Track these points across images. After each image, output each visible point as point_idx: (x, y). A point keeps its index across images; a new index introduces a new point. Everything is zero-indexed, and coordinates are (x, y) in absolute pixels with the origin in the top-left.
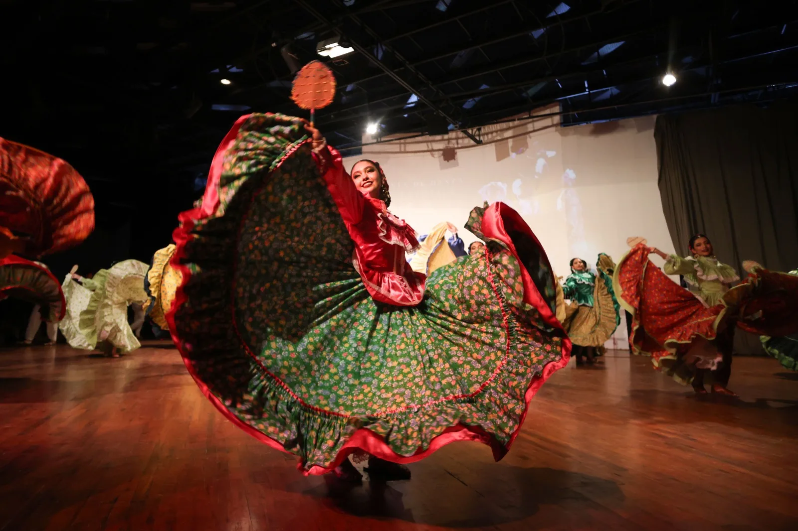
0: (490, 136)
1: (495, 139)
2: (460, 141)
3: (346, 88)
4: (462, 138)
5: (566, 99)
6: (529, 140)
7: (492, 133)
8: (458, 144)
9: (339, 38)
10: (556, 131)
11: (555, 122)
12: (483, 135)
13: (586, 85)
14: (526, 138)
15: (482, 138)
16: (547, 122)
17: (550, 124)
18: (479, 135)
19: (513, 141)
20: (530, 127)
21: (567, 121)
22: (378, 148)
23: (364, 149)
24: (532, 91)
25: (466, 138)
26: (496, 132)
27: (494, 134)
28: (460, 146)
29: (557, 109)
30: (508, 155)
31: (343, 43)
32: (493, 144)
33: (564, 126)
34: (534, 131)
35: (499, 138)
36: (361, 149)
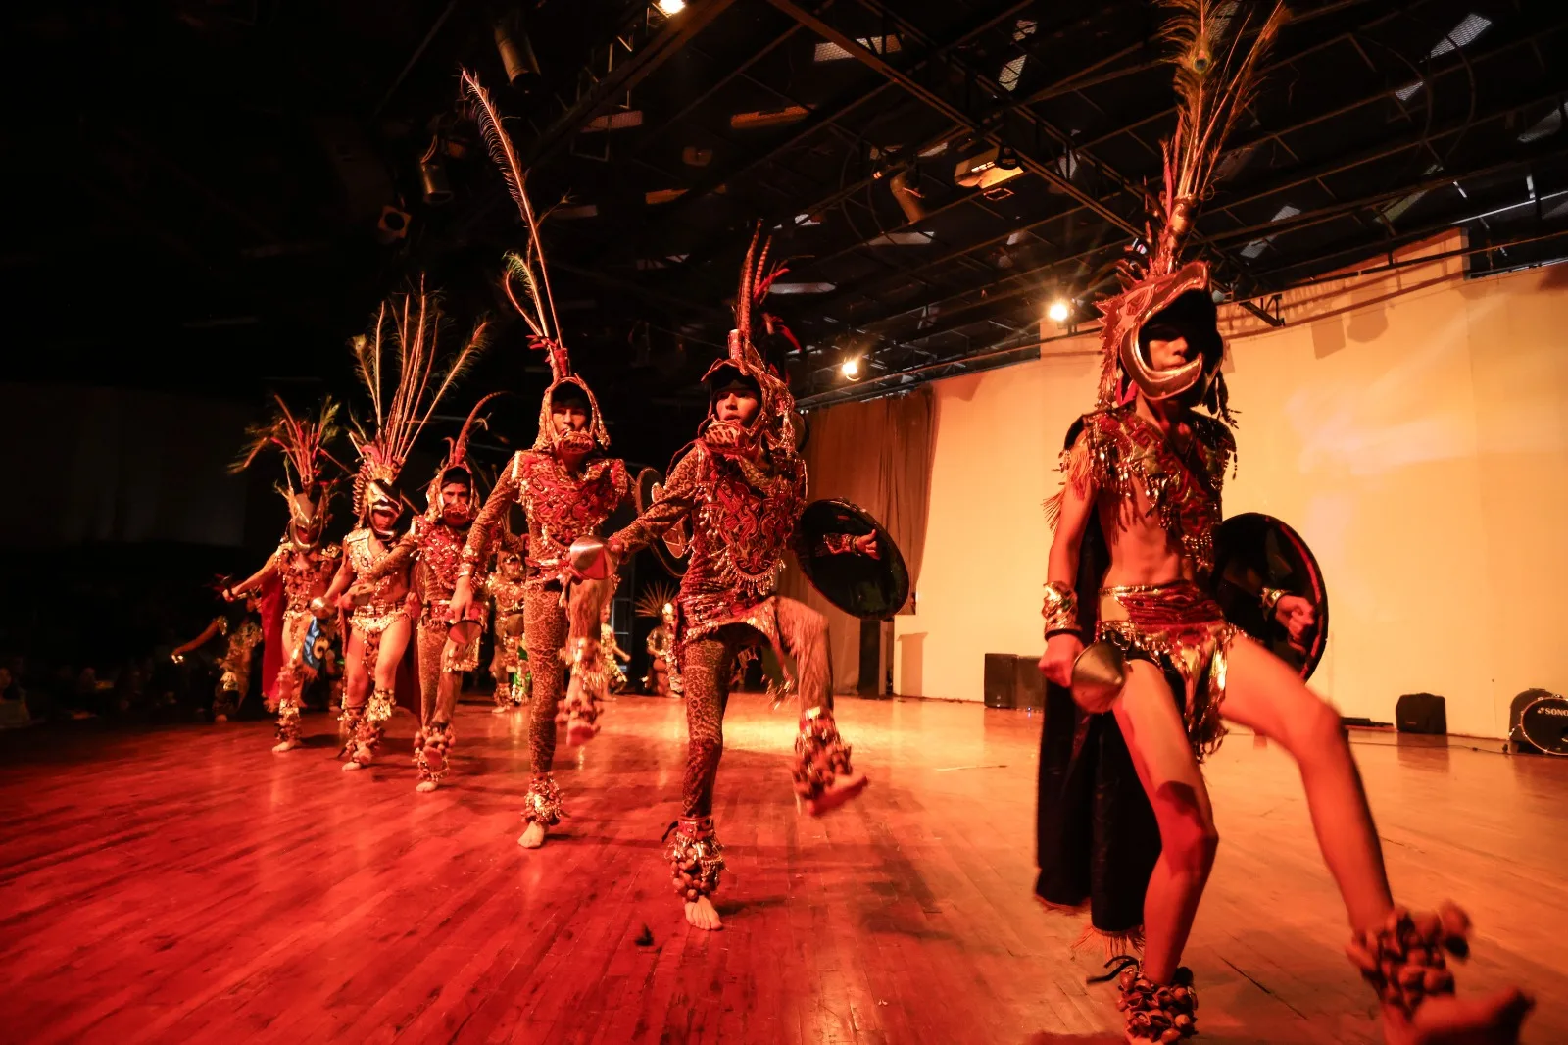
0: (1301, 309)
1: (1313, 314)
2: (1236, 323)
3: (1008, 239)
4: (1242, 316)
5: (1478, 219)
6: (1388, 311)
7: (1304, 302)
8: (1231, 328)
9: (995, 153)
10: (1453, 288)
11: (1451, 271)
12: (1287, 307)
13: (1530, 186)
14: (1383, 309)
15: (1282, 314)
16: (1434, 271)
17: (1440, 275)
18: (1277, 310)
19: (1353, 316)
20: (1391, 285)
21: (1479, 267)
22: (1069, 345)
23: (1044, 348)
24: (1395, 211)
25: (1248, 315)
26: (1315, 299)
27: (1310, 305)
28: (1235, 332)
29: (1456, 243)
30: (1341, 345)
31: (1004, 161)
32: (1308, 325)
33: (1473, 277)
34: (1401, 292)
35: (1321, 312)
36: (1038, 349)
